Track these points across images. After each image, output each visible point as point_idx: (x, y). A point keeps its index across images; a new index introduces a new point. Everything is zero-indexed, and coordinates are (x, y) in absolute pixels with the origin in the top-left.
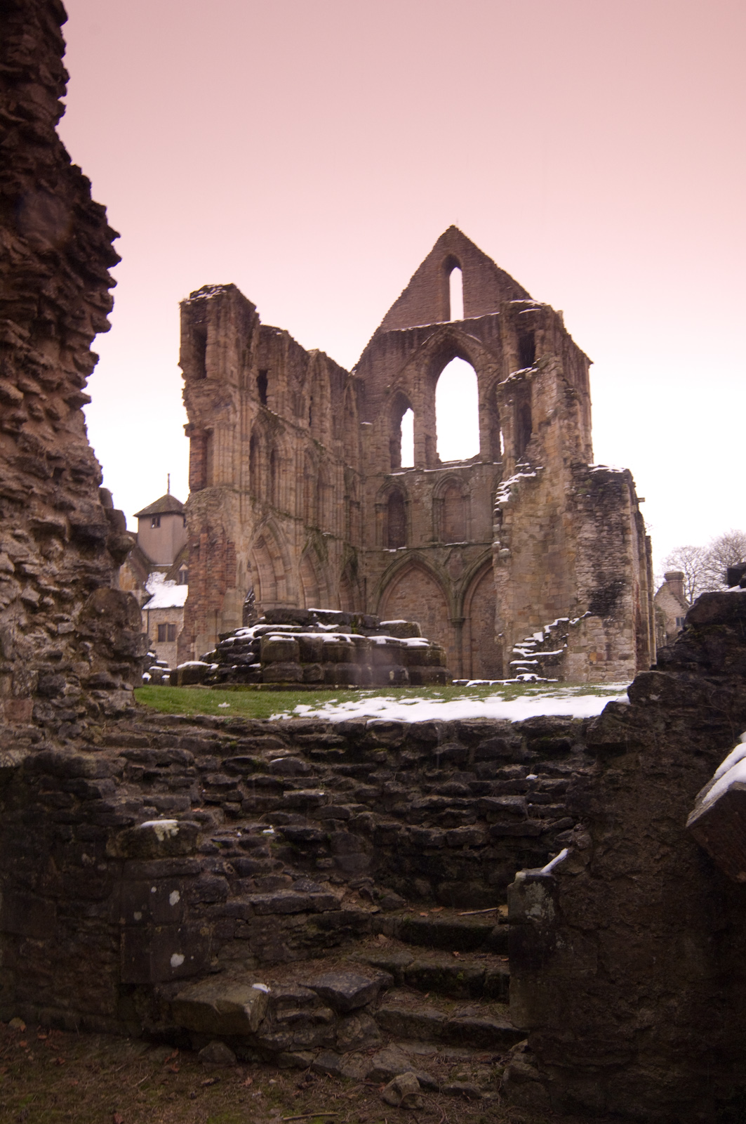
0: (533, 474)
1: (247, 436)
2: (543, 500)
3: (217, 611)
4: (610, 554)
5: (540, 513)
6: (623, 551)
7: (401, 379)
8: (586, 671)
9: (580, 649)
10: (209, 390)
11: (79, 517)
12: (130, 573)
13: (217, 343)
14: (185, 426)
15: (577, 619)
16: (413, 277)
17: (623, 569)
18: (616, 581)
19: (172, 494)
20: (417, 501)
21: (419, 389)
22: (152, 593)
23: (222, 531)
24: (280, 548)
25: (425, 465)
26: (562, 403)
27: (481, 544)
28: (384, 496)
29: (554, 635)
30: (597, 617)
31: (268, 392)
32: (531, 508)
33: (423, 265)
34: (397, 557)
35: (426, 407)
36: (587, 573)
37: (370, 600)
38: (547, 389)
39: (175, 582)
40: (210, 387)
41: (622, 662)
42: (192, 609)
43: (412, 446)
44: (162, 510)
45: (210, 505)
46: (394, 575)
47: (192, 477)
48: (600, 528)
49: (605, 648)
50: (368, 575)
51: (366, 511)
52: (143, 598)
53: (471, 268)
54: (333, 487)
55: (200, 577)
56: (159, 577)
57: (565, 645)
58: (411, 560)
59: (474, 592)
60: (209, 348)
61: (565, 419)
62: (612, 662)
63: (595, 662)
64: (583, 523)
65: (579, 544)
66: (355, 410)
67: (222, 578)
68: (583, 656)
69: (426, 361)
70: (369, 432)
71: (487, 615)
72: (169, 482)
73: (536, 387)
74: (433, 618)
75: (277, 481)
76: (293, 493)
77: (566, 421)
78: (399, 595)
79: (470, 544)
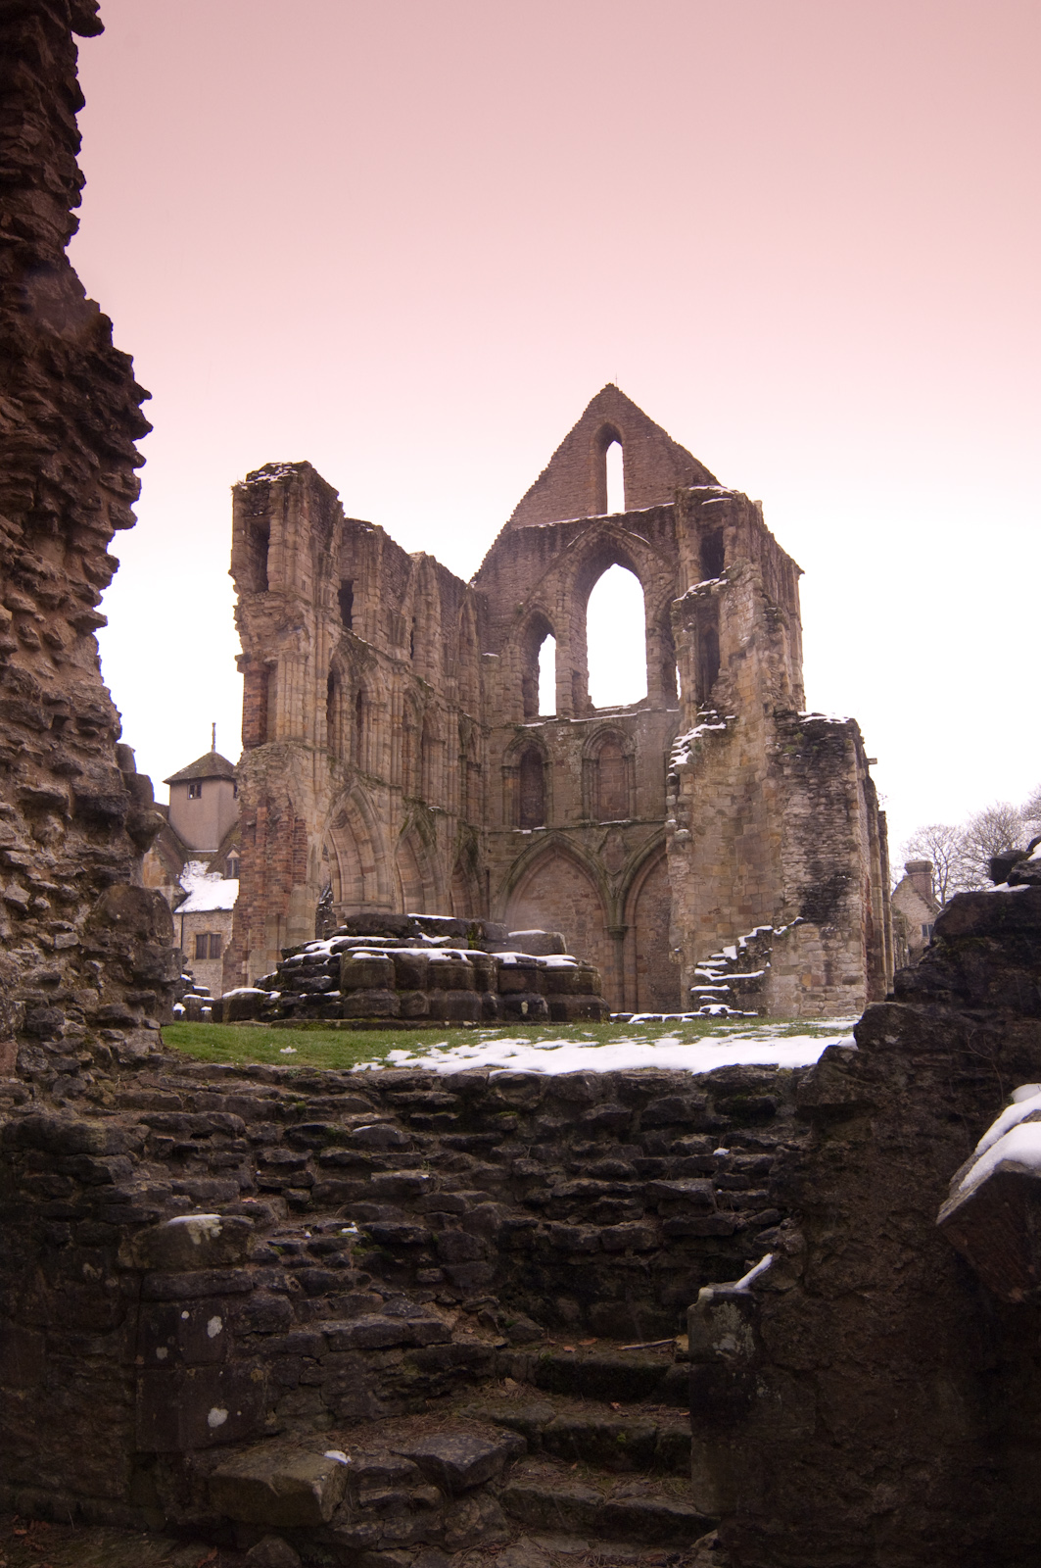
0: (722, 726)
1: (323, 672)
2: (735, 761)
3: (279, 916)
4: (829, 837)
5: (732, 780)
6: (847, 832)
7: (538, 594)
8: (797, 1000)
9: (789, 970)
10: (272, 608)
11: (87, 785)
12: (158, 862)
13: (284, 543)
14: (237, 658)
15: (784, 928)
16: (556, 454)
17: (847, 857)
18: (837, 874)
19: (218, 751)
20: (561, 763)
21: (563, 607)
22: (188, 890)
23: (287, 804)
24: (369, 828)
25: (572, 713)
26: (761, 628)
27: (649, 823)
28: (514, 756)
29: (752, 950)
30: (811, 925)
31: (354, 611)
32: (719, 773)
33: (570, 438)
34: (532, 841)
35: (573, 632)
36: (797, 863)
37: (495, 901)
38: (740, 608)
39: (220, 875)
40: (273, 604)
41: (847, 987)
42: (245, 913)
43: (554, 686)
44: (204, 774)
45: (271, 767)
46: (527, 866)
47: (247, 729)
48: (816, 800)
49: (823, 968)
50: (491, 865)
51: (489, 776)
52: (176, 897)
53: (636, 441)
54: (444, 743)
55: (256, 869)
56: (200, 867)
57: (768, 965)
58: (552, 844)
59: (640, 891)
60: (272, 550)
61: (765, 649)
62: (833, 988)
63: (809, 988)
64: (792, 794)
65: (787, 823)
66: (474, 637)
67: (287, 870)
68: (792, 979)
69: (573, 569)
70: (495, 666)
71: (659, 922)
72: (214, 734)
73: (725, 605)
74: (582, 926)
75: (365, 733)
76: (388, 751)
77: (767, 653)
78: (535, 894)
79: (635, 823)
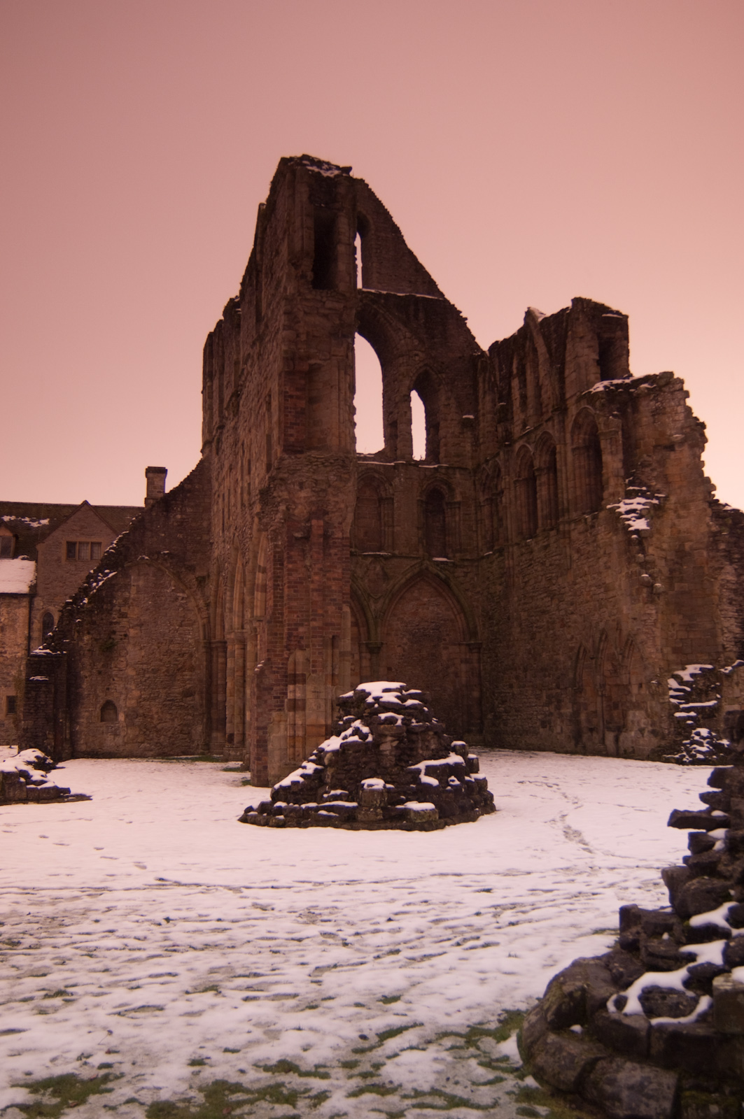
0: (656, 502)
2: (667, 531)
5: (665, 546)
9: (734, 701)
15: (730, 668)
27: (406, 557)
29: (700, 684)
32: (660, 540)
36: (731, 618)
48: (739, 571)
57: (718, 696)
64: (722, 564)
65: (722, 586)
79: (394, 556)
